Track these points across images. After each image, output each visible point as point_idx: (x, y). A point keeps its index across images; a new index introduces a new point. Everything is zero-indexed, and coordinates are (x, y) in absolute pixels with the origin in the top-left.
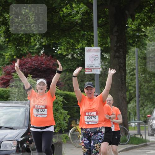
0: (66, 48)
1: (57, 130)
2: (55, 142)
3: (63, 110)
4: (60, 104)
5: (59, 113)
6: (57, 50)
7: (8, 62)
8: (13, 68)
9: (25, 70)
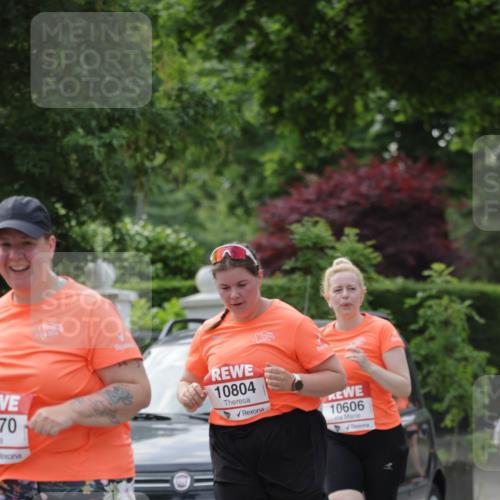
0: (477, 129)
1: (452, 421)
2: (447, 462)
3: (471, 348)
4: (459, 328)
5: (459, 360)
6: (447, 137)
7: (275, 189)
8: (293, 210)
9: (335, 215)
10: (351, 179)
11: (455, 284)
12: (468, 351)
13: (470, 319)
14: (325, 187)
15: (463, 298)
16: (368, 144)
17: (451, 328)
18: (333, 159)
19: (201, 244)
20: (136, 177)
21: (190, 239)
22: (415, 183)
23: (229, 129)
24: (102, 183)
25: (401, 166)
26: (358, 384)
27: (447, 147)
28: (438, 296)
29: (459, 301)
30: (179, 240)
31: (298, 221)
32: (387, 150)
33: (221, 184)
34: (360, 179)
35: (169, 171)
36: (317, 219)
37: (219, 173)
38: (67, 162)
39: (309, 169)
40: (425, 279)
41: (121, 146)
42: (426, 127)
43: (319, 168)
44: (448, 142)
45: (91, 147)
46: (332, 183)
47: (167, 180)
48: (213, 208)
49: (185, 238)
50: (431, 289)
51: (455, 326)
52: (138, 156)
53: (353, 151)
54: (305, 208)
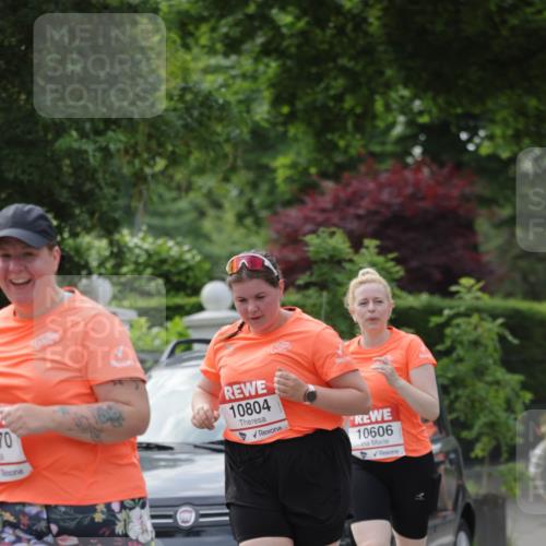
0: (510, 132)
1: (483, 450)
2: (477, 495)
3: (503, 370)
4: (491, 349)
5: (490, 384)
6: (477, 140)
7: (287, 197)
8: (307, 219)
9: (354, 225)
10: (371, 186)
11: (487, 301)
12: (500, 374)
13: (502, 339)
14: (342, 195)
15: (494, 317)
16: (389, 148)
17: (482, 349)
18: (351, 165)
19: (207, 257)
20: (135, 185)
21: (195, 252)
22: (441, 191)
23: (237, 132)
24: (97, 191)
25: (426, 171)
26: (386, 407)
27: (476, 151)
28: (467, 314)
29: (489, 319)
30: (182, 253)
31: (314, 232)
32: (410, 154)
33: (228, 191)
34: (381, 186)
35: (171, 178)
36: (333, 229)
37: (226, 179)
38: (59, 169)
39: (324, 175)
40: (452, 295)
41: (118, 151)
42: (454, 129)
43: (336, 174)
44: (478, 146)
45: (86, 152)
46: (350, 190)
47: (169, 188)
48: (219, 218)
49: (189, 251)
50: (459, 306)
51: (486, 347)
52: (137, 162)
53: (372, 155)
54: (320, 217)
